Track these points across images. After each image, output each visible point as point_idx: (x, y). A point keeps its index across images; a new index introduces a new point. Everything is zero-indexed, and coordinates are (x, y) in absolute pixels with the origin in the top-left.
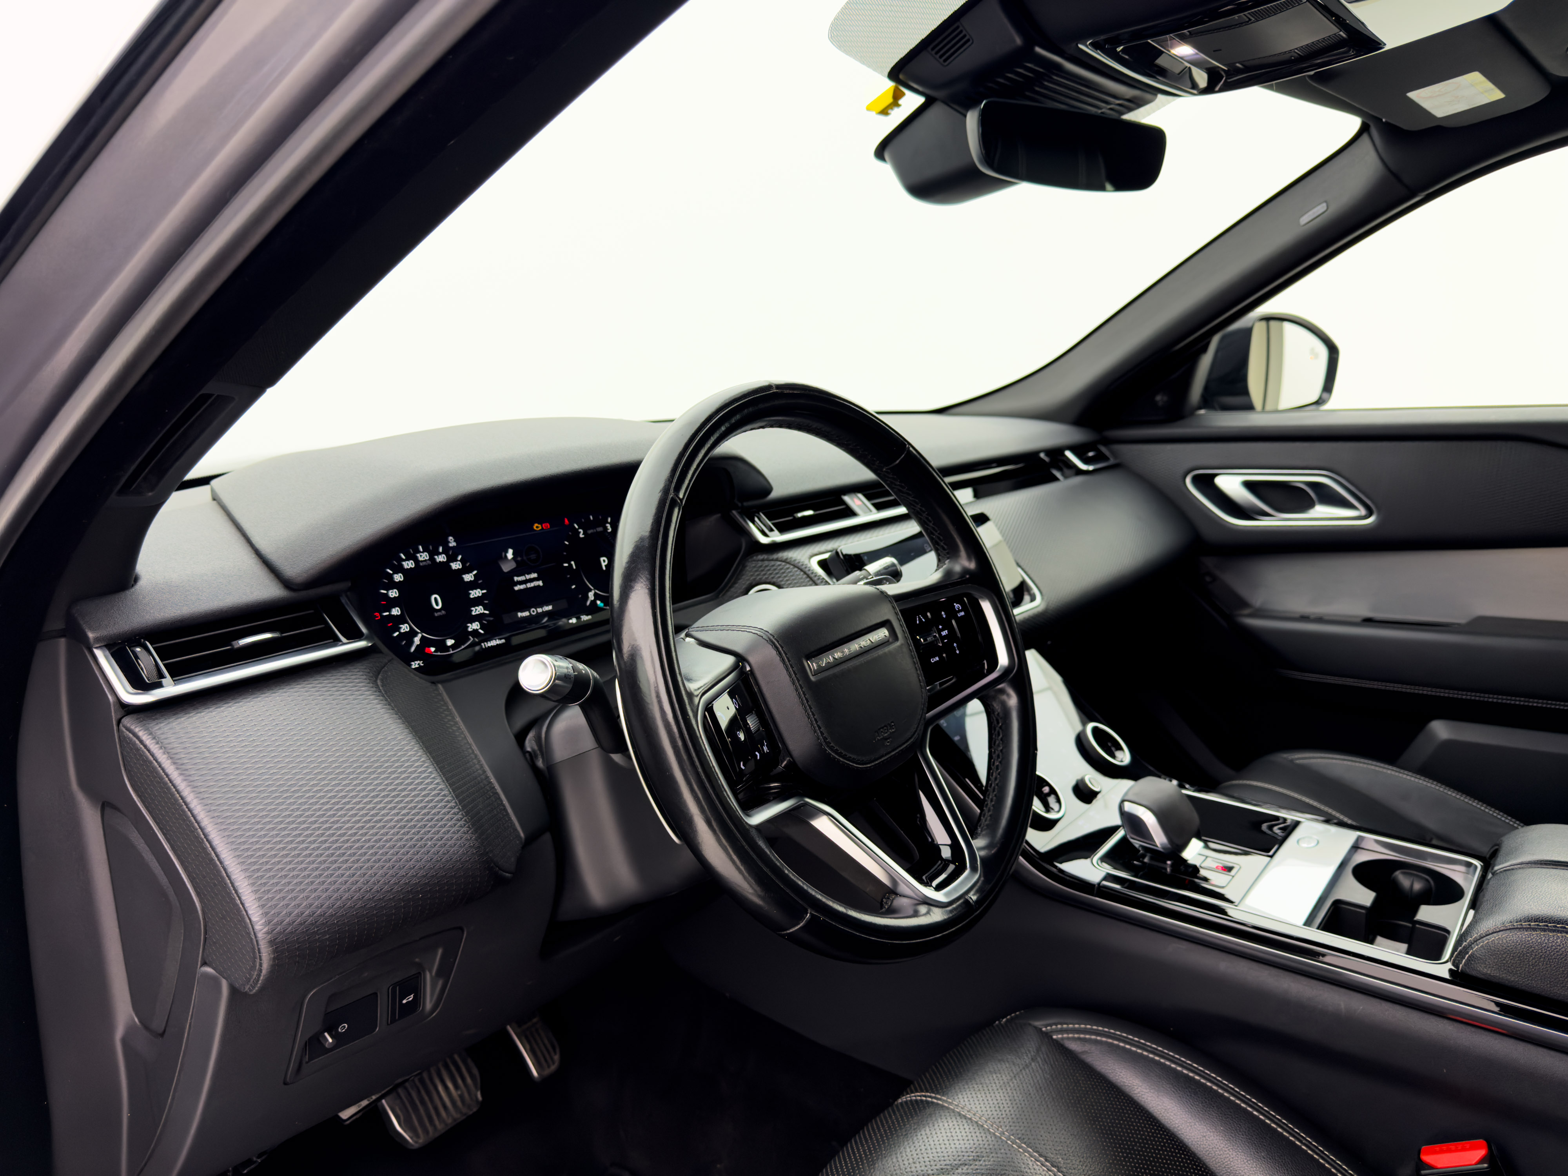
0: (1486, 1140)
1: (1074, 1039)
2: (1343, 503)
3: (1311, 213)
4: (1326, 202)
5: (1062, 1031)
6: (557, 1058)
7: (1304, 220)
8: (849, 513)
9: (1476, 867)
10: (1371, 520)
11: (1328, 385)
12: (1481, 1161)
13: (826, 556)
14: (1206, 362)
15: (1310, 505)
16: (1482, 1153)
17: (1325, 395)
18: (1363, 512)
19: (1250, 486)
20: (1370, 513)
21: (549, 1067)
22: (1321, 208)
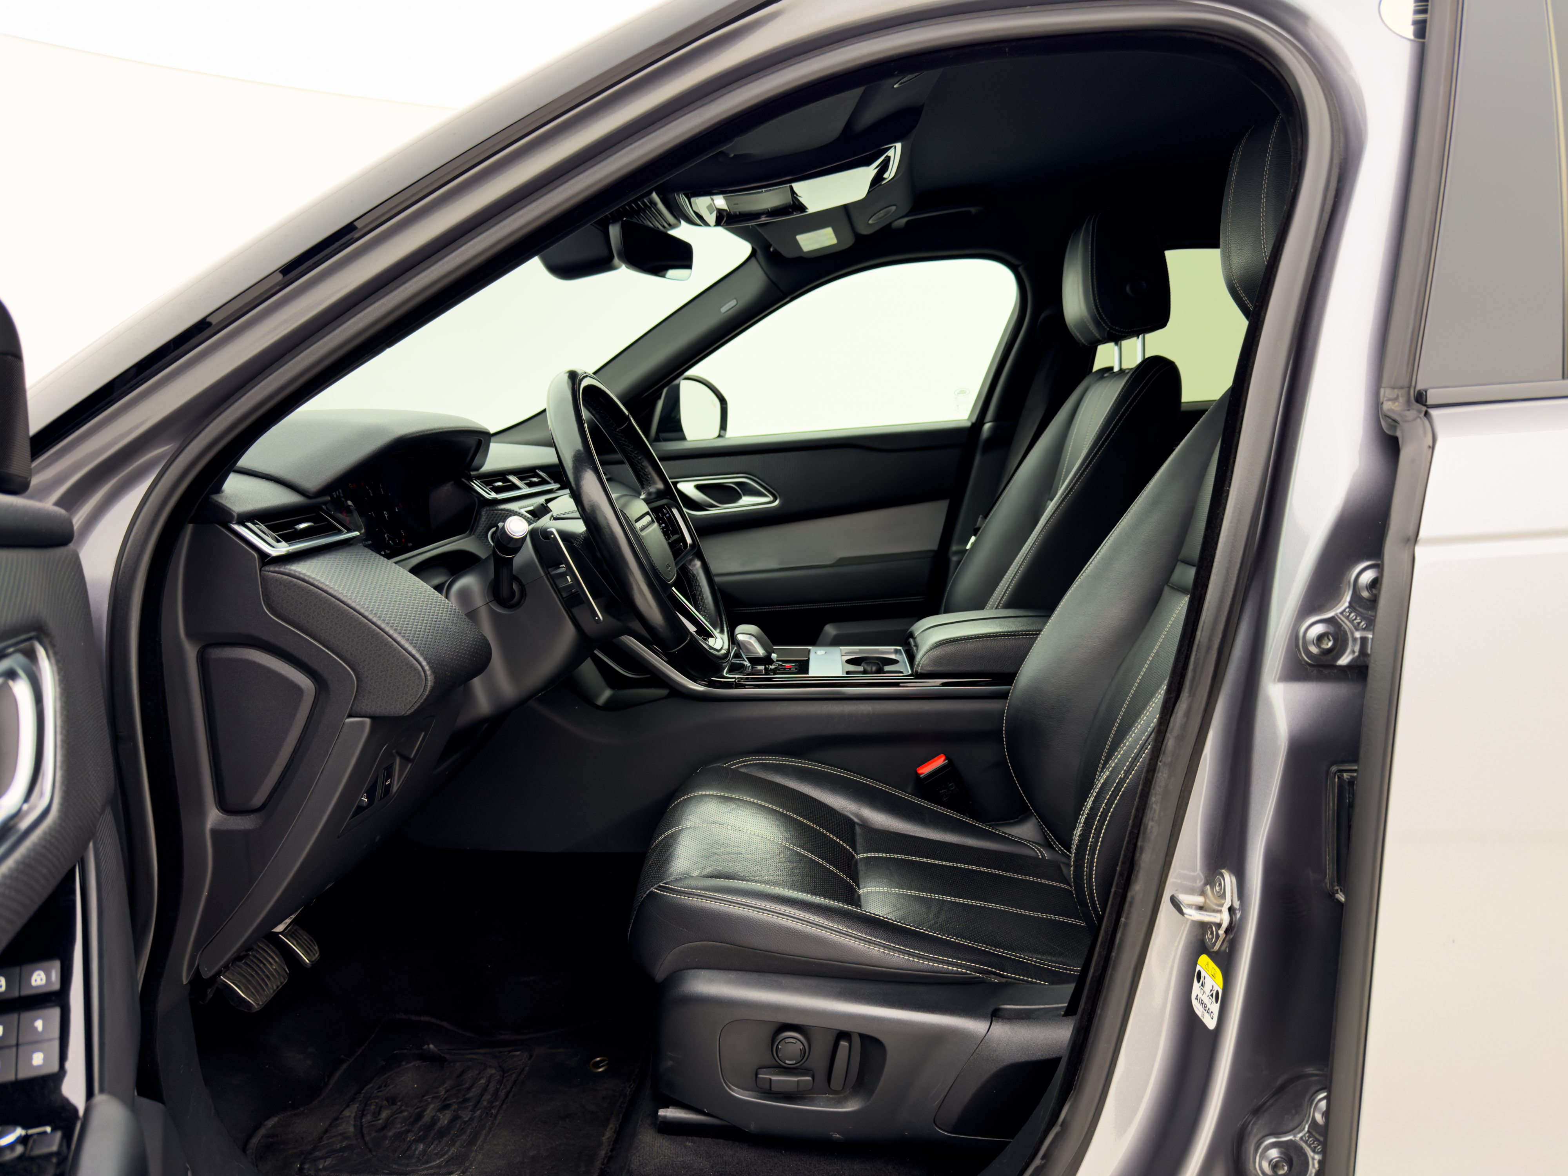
0: (944, 754)
1: (742, 766)
2: (760, 494)
3: (727, 305)
4: (735, 298)
5: (734, 764)
6: (316, 948)
7: (724, 309)
8: (515, 487)
9: (900, 650)
10: (777, 503)
11: (723, 426)
12: (944, 761)
13: (531, 508)
14: (660, 404)
15: (739, 497)
16: (943, 758)
17: (722, 432)
18: (771, 498)
19: (698, 487)
20: (775, 499)
21: (314, 955)
22: (733, 303)
